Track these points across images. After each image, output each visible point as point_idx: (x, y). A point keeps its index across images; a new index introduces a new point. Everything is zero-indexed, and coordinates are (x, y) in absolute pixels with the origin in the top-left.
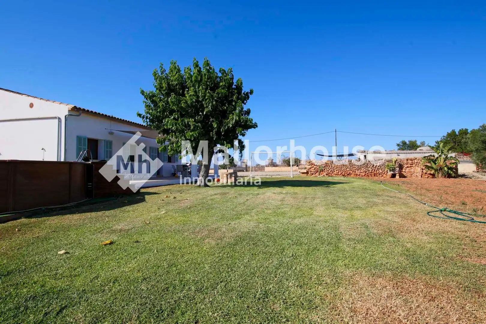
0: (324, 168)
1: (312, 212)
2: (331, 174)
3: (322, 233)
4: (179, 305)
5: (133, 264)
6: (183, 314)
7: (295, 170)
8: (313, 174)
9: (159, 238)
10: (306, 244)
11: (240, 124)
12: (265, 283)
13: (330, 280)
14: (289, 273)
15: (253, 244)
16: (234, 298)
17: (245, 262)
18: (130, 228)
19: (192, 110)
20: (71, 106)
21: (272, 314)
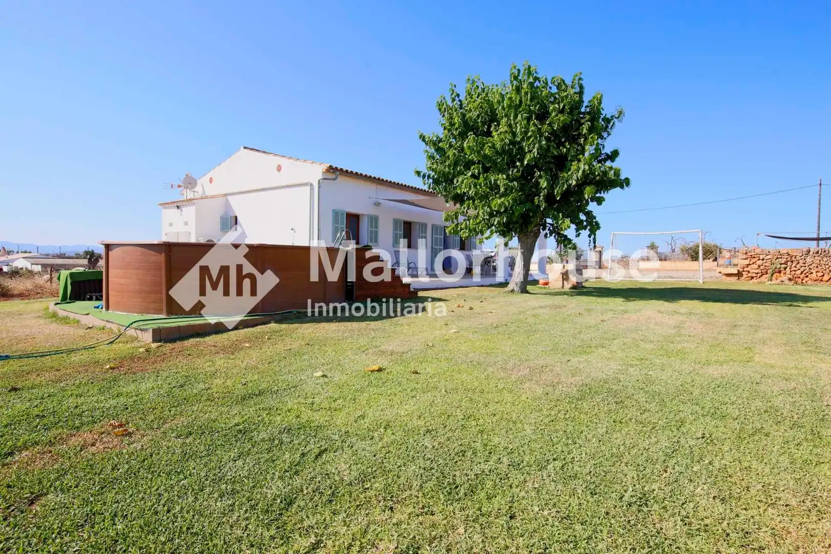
0: (783, 266)
1: (751, 355)
2: (800, 279)
3: (778, 402)
4: (483, 484)
5: (410, 406)
6: (489, 498)
7: (707, 268)
8: (752, 278)
9: (448, 371)
10: (736, 419)
11: (593, 179)
12: (643, 478)
13: (798, 500)
14: (695, 469)
15: (616, 403)
16: (580, 491)
17: (600, 432)
18: (405, 350)
19: (503, 159)
20: (325, 166)
21: (658, 539)
